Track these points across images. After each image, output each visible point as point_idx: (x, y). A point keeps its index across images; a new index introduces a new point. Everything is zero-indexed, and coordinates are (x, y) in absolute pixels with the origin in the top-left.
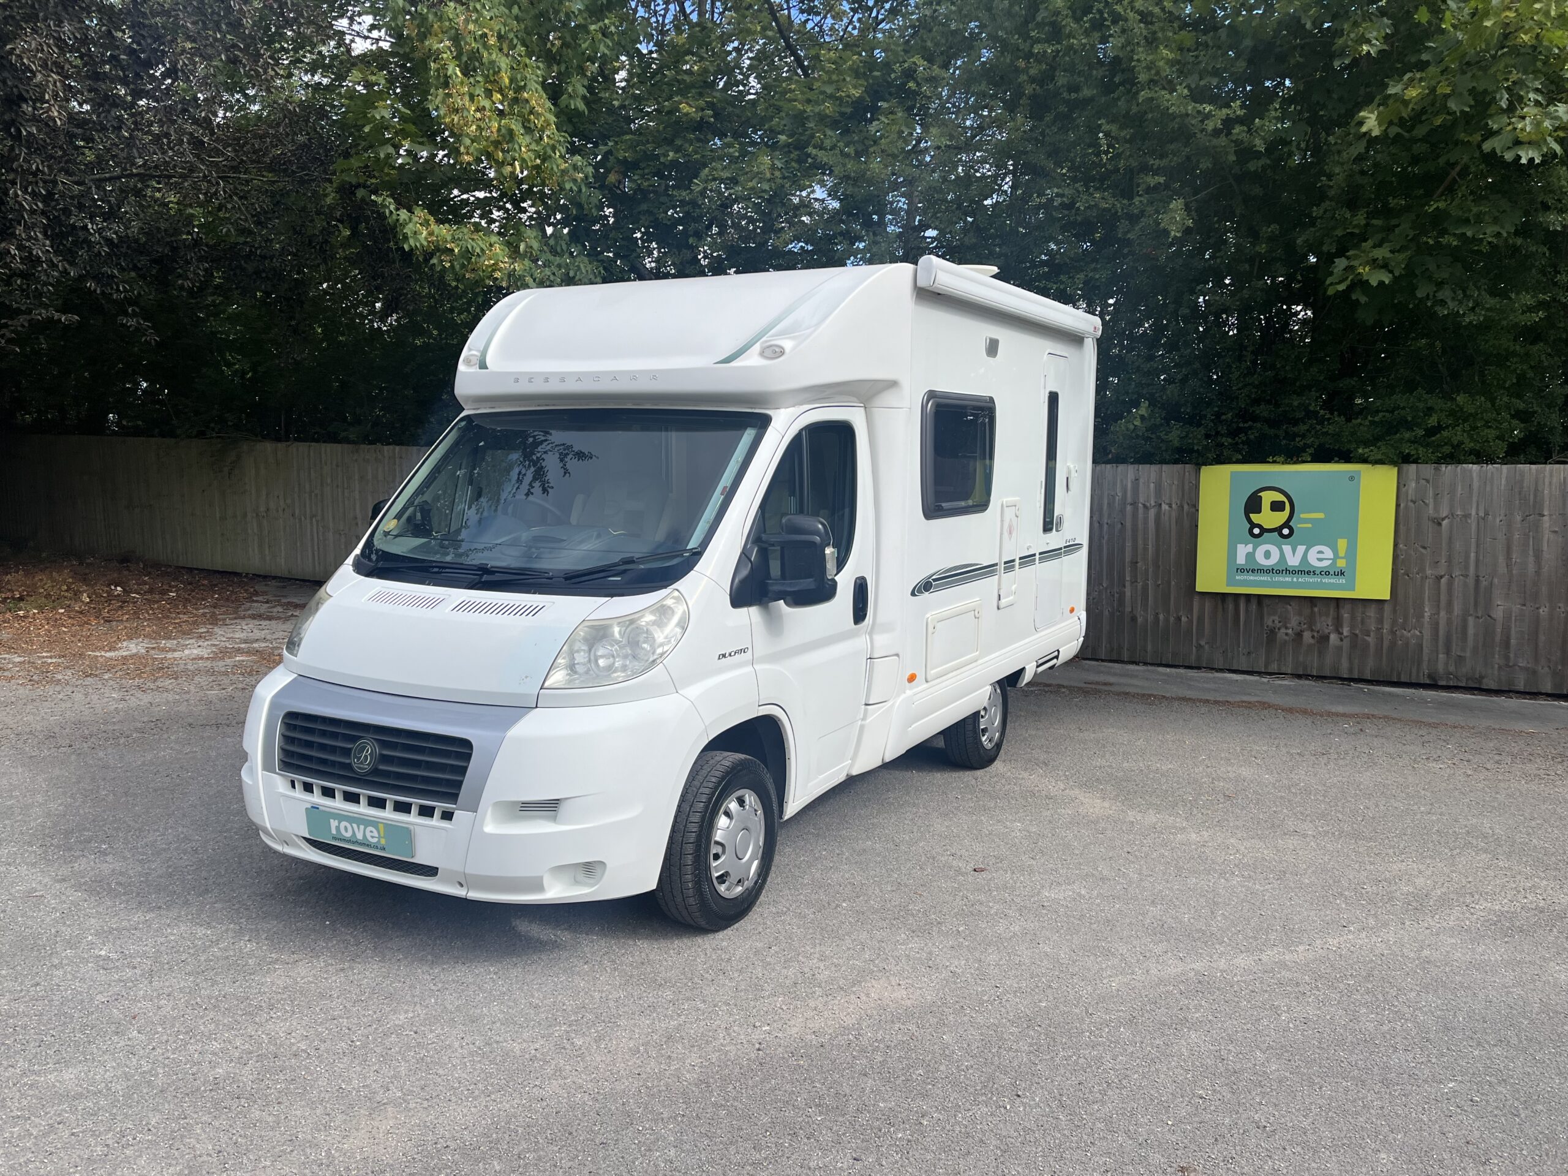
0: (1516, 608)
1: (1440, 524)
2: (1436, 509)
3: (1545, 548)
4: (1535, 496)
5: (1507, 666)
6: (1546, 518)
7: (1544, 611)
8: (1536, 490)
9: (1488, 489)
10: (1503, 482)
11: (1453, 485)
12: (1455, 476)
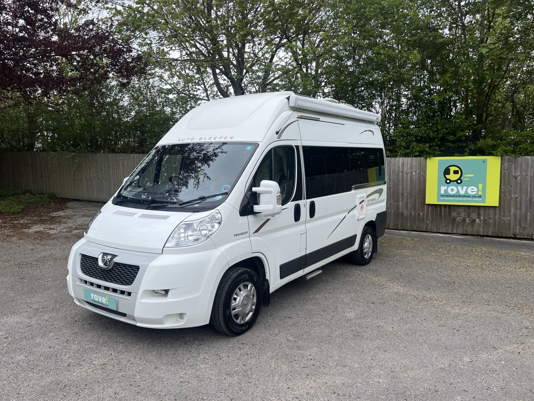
1: (516, 178)
2: (515, 173)
11: (522, 164)
12: (522, 160)
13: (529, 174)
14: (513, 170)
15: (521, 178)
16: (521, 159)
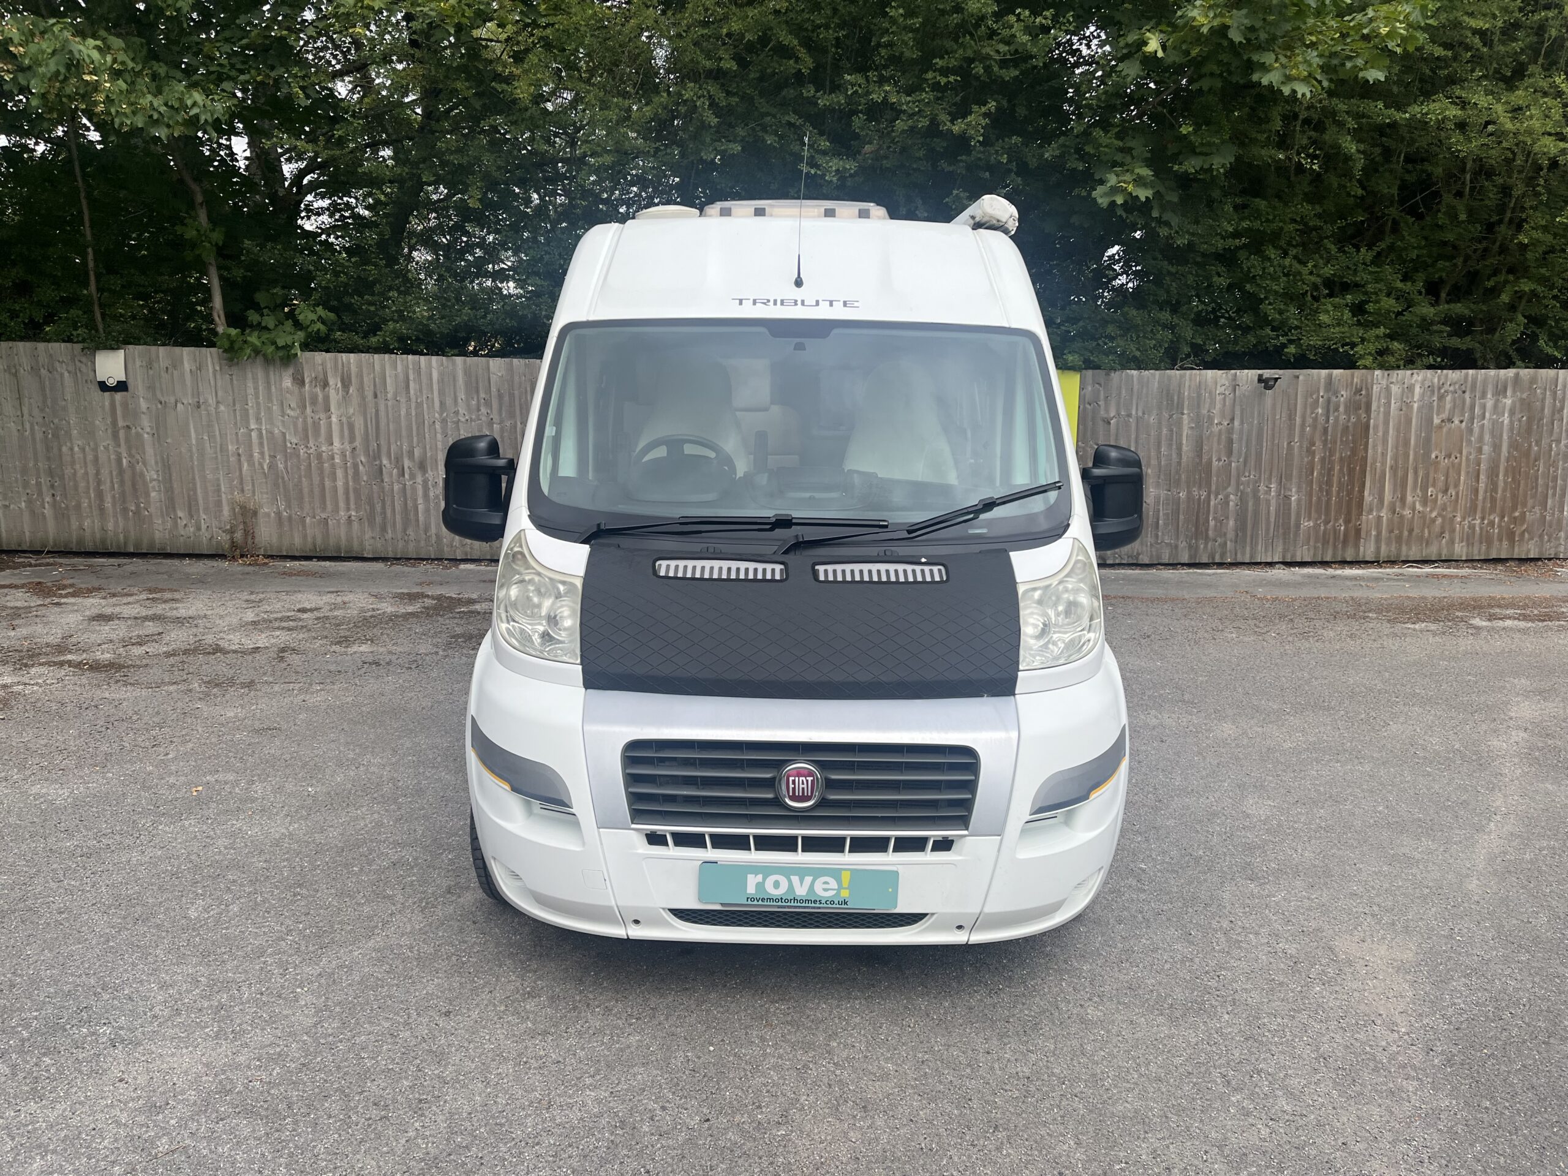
0: (1163, 493)
1: (1109, 423)
2: (1107, 411)
3: (1184, 442)
4: (1179, 398)
5: (1157, 543)
6: (1185, 417)
7: (1183, 495)
8: (1179, 392)
9: (1144, 391)
10: (1156, 384)
11: (1119, 388)
12: (1121, 380)
13: (1134, 412)
14: (1101, 403)
15: (1118, 423)
16: (1118, 377)
